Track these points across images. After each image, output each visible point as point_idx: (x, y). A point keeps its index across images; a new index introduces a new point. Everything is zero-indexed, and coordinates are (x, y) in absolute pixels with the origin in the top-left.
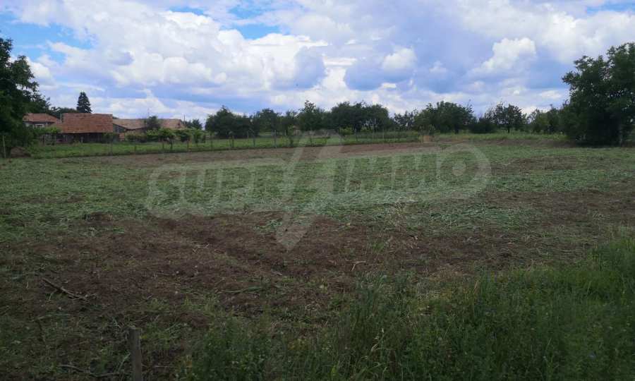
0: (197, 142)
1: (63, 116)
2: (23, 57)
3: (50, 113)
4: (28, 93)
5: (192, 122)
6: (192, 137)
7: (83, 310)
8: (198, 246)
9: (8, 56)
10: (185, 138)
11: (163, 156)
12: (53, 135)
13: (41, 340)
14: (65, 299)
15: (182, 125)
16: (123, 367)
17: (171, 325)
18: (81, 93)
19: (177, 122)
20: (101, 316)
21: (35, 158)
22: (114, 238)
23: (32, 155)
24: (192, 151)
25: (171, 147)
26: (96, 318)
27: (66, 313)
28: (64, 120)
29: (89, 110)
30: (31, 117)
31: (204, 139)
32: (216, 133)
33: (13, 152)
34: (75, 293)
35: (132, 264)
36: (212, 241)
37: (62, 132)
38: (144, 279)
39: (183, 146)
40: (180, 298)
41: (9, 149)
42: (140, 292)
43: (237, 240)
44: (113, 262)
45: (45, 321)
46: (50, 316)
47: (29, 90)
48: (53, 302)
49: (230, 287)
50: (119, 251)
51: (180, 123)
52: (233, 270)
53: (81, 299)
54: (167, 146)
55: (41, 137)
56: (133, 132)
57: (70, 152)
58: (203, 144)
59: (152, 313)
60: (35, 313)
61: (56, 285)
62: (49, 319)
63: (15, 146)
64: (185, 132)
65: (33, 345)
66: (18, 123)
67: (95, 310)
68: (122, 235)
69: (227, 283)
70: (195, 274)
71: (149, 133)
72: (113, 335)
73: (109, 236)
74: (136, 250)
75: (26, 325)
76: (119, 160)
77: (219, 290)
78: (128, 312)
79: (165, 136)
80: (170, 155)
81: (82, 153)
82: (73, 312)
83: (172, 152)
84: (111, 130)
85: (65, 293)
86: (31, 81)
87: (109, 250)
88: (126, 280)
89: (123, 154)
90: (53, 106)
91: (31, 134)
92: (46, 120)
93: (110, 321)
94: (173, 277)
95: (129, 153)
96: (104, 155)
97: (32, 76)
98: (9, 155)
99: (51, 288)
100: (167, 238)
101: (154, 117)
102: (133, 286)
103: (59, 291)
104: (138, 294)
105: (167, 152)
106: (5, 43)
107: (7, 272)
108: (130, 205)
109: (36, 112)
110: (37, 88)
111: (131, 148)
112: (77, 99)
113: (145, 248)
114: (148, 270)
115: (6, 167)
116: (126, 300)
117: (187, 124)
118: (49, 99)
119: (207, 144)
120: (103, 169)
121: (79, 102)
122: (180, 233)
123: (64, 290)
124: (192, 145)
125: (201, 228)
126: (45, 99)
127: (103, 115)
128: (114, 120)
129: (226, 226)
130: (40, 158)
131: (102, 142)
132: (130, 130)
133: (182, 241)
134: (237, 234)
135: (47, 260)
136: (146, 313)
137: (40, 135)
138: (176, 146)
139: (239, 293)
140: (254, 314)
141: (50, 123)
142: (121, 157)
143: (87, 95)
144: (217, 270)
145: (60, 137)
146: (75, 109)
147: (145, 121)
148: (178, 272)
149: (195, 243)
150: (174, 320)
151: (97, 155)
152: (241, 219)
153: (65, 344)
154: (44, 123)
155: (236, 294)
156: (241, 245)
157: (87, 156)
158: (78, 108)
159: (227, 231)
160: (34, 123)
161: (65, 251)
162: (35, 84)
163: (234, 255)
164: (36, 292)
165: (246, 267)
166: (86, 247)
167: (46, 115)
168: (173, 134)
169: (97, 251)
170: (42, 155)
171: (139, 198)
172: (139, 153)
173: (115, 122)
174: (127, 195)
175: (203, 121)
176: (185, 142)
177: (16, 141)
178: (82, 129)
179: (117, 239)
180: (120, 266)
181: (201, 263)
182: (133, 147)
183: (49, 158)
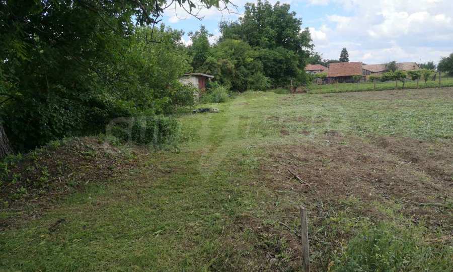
0: (426, 80)
1: (329, 65)
2: (307, 28)
3: (322, 64)
4: (308, 51)
5: (427, 64)
6: (422, 76)
7: (306, 192)
8: (402, 163)
9: (299, 29)
10: (415, 77)
11: (395, 92)
12: (322, 78)
13: (275, 205)
14: (297, 183)
15: (416, 67)
16: (317, 235)
17: (358, 216)
18: (344, 49)
19: (413, 65)
20: (315, 198)
21: (308, 94)
22: (340, 149)
23: (307, 92)
24: (421, 87)
25: (403, 85)
26: (312, 199)
27: (295, 192)
28: (330, 68)
29: (347, 59)
30: (309, 67)
31: (434, 78)
32: (447, 72)
33: (297, 90)
34: (304, 181)
35: (346, 169)
36: (415, 160)
37: (328, 76)
38: (350, 180)
39: (414, 83)
40: (372, 199)
41: (295, 88)
42: (344, 188)
43: (438, 162)
44: (333, 164)
45: (282, 194)
46: (286, 191)
47: (309, 50)
48: (290, 183)
49: (417, 199)
50: (341, 158)
51: (415, 65)
52: (424, 186)
53: (307, 185)
54: (400, 84)
55: (316, 80)
56: (376, 74)
57: (330, 89)
58: (433, 82)
59: (347, 204)
60: (278, 188)
61: (294, 174)
62: (285, 193)
63: (298, 86)
64: (416, 73)
65: (270, 206)
66: (300, 71)
67: (312, 194)
68: (346, 148)
69: (415, 196)
70: (391, 184)
71: (387, 74)
72: (318, 213)
73: (337, 147)
74: (352, 159)
75: (271, 194)
76: (362, 95)
77: (407, 199)
78: (331, 200)
79: (399, 77)
80: (401, 91)
81: (337, 90)
82: (300, 192)
83: (403, 88)
84: (360, 74)
85: (298, 179)
86: (310, 43)
87: (334, 156)
88: (338, 179)
89: (365, 91)
90: (324, 59)
91: (308, 79)
92: (319, 69)
93: (319, 203)
94: (372, 182)
95: (369, 90)
96: (352, 91)
97: (311, 40)
98: (295, 92)
99: (291, 175)
100: (379, 154)
101: (394, 62)
102: (341, 183)
103: (295, 177)
104: (342, 190)
105: (399, 88)
106: (299, 21)
107: (272, 161)
108: (358, 127)
109: (314, 64)
110: (314, 48)
111: (371, 86)
112: (340, 53)
113: (358, 159)
114: (354, 175)
115: (290, 99)
116: (333, 192)
117: (422, 66)
118: (322, 55)
119: (437, 82)
120: (348, 101)
121: (341, 55)
122: (390, 151)
123: (298, 178)
124: (422, 82)
125: (408, 149)
126: (320, 55)
127: (356, 63)
128: (363, 66)
129: (431, 150)
130: (312, 94)
131: (353, 82)
132: (374, 73)
133: (389, 157)
134: (439, 158)
135: (295, 158)
136: (343, 203)
137: (315, 78)
138: (407, 84)
139: (424, 205)
140: (432, 225)
141: (321, 70)
142: (363, 92)
143: (347, 50)
144: (410, 184)
145: (326, 79)
146: (338, 60)
147: (386, 65)
148: (377, 180)
149: (400, 160)
150: (360, 213)
151: (347, 91)
152: (448, 146)
153: (287, 210)
154: (318, 71)
155: (421, 206)
156: (440, 167)
157: (340, 92)
158: (340, 59)
159: (431, 154)
160: (312, 71)
161: (307, 154)
162: (313, 45)
163: (431, 174)
164: (282, 176)
165: (439, 186)
166: (320, 153)
167: (319, 65)
168: (406, 74)
169: (326, 156)
170: (313, 91)
171: (366, 122)
172: (377, 90)
173: (364, 67)
174: (358, 119)
175: (436, 63)
176: (416, 80)
177: (299, 83)
178: (340, 73)
179: (342, 150)
180: (338, 168)
181: (398, 176)
182: (373, 84)
183: (316, 93)
